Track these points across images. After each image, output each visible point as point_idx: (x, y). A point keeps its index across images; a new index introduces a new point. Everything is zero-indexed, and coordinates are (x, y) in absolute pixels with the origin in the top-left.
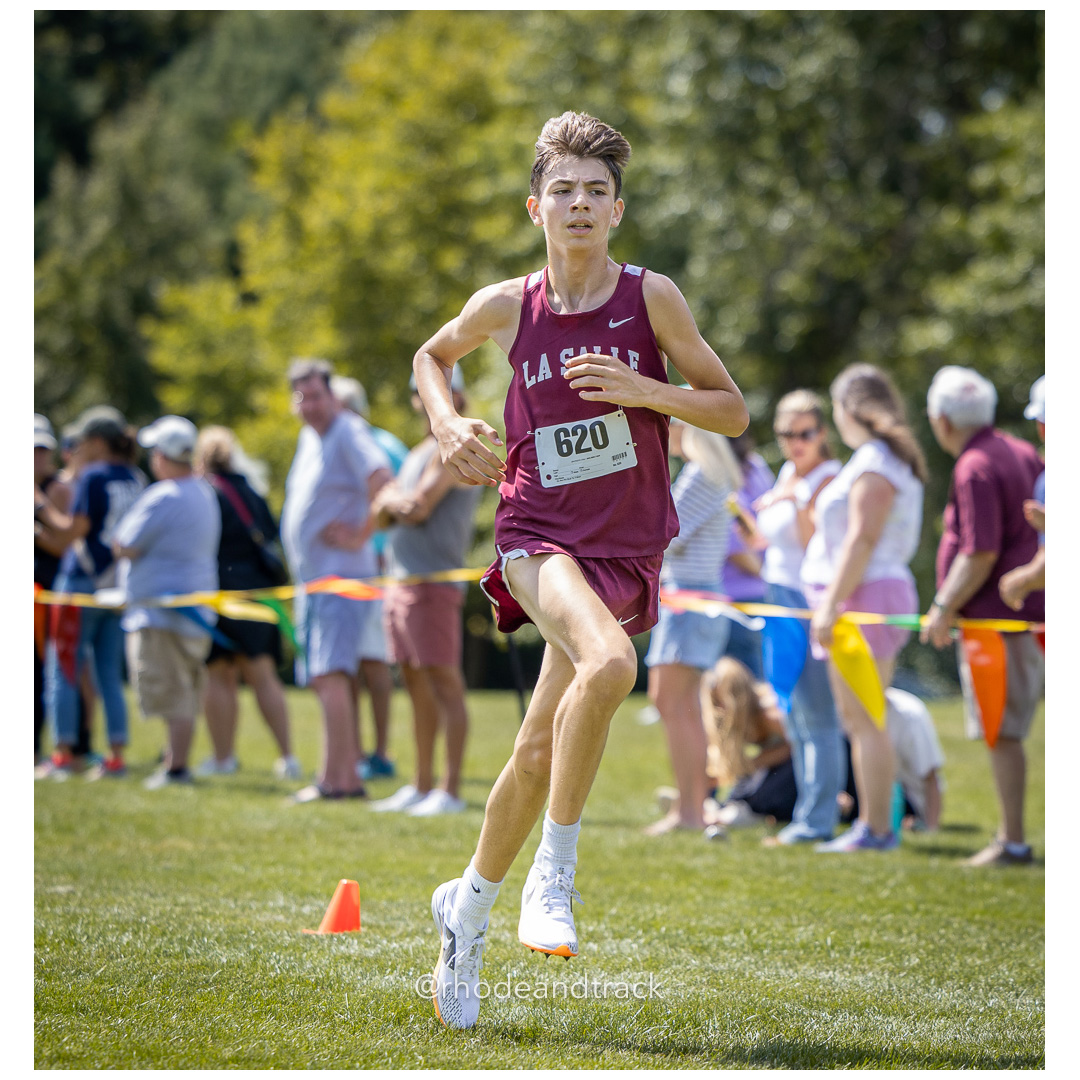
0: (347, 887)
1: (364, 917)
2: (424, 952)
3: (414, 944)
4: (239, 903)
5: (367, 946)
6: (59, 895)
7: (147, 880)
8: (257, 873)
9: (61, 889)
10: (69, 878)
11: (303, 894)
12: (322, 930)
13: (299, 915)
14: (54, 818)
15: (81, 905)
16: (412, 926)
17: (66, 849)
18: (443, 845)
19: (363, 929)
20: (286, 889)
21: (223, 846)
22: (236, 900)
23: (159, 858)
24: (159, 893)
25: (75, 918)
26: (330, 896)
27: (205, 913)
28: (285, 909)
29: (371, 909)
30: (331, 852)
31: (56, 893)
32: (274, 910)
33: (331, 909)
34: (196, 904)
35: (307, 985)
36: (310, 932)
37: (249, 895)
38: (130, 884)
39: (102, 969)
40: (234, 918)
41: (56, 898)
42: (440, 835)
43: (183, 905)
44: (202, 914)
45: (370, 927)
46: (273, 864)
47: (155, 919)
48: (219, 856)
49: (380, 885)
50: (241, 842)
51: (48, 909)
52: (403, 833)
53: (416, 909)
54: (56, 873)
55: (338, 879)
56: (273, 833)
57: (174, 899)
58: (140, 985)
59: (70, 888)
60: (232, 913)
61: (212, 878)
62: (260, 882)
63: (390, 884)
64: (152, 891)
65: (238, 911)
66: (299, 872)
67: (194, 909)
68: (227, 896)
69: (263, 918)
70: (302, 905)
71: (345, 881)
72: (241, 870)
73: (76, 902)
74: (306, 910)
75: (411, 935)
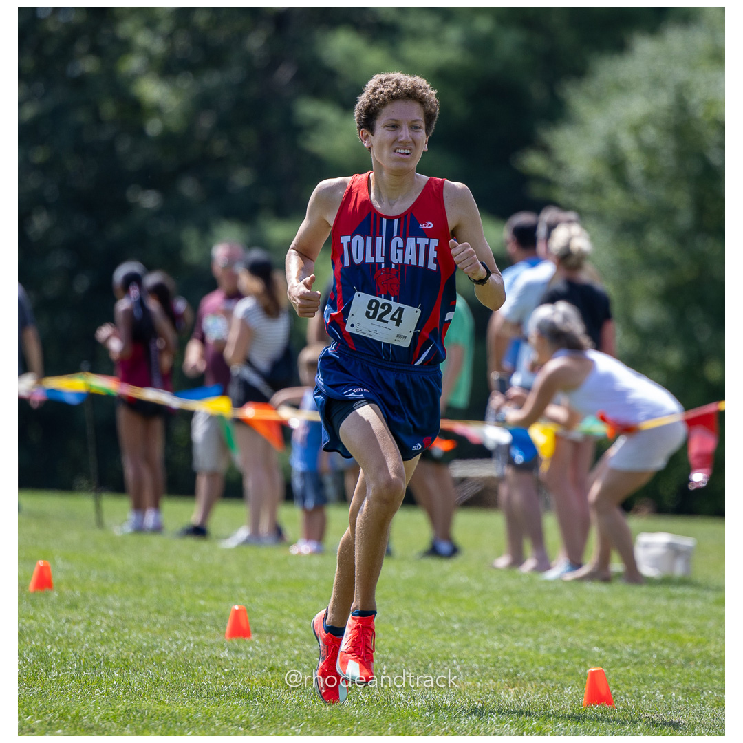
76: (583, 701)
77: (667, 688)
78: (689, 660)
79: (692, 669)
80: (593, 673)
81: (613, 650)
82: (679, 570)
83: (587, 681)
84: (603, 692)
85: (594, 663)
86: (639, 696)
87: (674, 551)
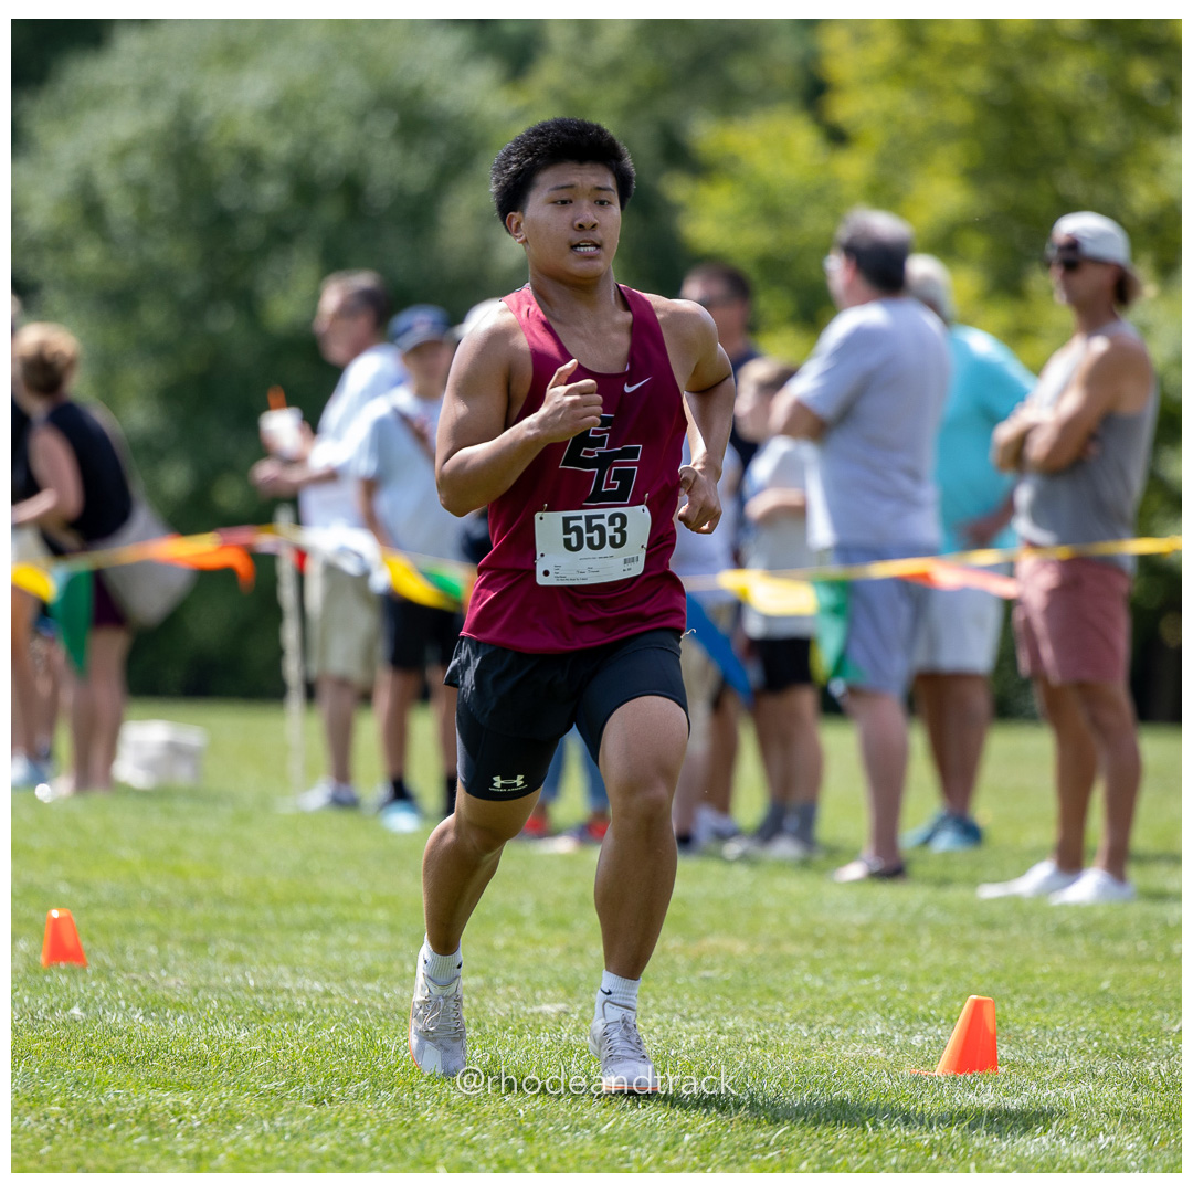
0: (978, 1006)
1: (1003, 1051)
2: (1093, 1103)
3: (1077, 1090)
4: (815, 1030)
5: (1007, 1092)
6: (547, 1018)
7: (677, 995)
8: (842, 987)
9: (547, 1008)
10: (562, 993)
11: (912, 1017)
12: (940, 1069)
13: (907, 1047)
14: (539, 907)
15: (577, 1031)
16: (1076, 1064)
17: (557, 951)
18: (1122, 948)
19: (1002, 1069)
20: (886, 1010)
21: (790, 948)
22: (811, 1027)
23: (695, 965)
24: (695, 1016)
25: (569, 1049)
26: (951, 1021)
27: (764, 1044)
28: (884, 1039)
29: (1016, 1039)
30: (953, 958)
31: (540, 1013)
32: (867, 1040)
33: (953, 1039)
34: (749, 1031)
35: (918, 1150)
36: (923, 1071)
37: (830, 1019)
38: (651, 1002)
39: (610, 1124)
40: (807, 1051)
41: (541, 1021)
42: (1119, 935)
43: (730, 1033)
44: (759, 1045)
45: (1012, 1066)
46: (867, 974)
47: (689, 1052)
48: (784, 962)
49: (1029, 1006)
50: (819, 942)
51: (530, 1037)
52: (1063, 932)
53: (1081, 1040)
54: (540, 985)
55: (962, 997)
56: (866, 929)
57: (717, 1023)
58: (666, 1148)
59: (561, 1006)
60: (804, 1045)
61: (775, 994)
62: (847, 1000)
63: (1042, 1003)
64: (685, 1012)
65: (813, 1042)
66: (905, 987)
67: (748, 1039)
68: (795, 1020)
69: (850, 1053)
70: (909, 1033)
71: (975, 997)
72: (819, 983)
73: (571, 1027)
74: (917, 1040)
75: (1074, 1078)
76: (42, 959)
77: (162, 939)
78: (194, 898)
79: (198, 912)
80: (56, 922)
81: (85, 887)
82: (183, 775)
83: (47, 932)
84: (69, 943)
85: (59, 906)
86: (122, 951)
87: (175, 750)
